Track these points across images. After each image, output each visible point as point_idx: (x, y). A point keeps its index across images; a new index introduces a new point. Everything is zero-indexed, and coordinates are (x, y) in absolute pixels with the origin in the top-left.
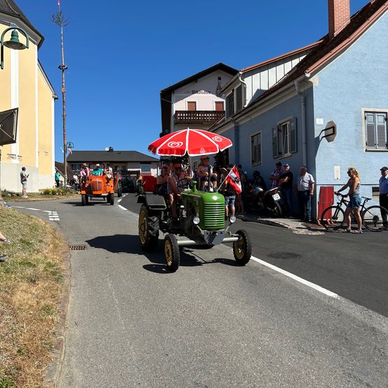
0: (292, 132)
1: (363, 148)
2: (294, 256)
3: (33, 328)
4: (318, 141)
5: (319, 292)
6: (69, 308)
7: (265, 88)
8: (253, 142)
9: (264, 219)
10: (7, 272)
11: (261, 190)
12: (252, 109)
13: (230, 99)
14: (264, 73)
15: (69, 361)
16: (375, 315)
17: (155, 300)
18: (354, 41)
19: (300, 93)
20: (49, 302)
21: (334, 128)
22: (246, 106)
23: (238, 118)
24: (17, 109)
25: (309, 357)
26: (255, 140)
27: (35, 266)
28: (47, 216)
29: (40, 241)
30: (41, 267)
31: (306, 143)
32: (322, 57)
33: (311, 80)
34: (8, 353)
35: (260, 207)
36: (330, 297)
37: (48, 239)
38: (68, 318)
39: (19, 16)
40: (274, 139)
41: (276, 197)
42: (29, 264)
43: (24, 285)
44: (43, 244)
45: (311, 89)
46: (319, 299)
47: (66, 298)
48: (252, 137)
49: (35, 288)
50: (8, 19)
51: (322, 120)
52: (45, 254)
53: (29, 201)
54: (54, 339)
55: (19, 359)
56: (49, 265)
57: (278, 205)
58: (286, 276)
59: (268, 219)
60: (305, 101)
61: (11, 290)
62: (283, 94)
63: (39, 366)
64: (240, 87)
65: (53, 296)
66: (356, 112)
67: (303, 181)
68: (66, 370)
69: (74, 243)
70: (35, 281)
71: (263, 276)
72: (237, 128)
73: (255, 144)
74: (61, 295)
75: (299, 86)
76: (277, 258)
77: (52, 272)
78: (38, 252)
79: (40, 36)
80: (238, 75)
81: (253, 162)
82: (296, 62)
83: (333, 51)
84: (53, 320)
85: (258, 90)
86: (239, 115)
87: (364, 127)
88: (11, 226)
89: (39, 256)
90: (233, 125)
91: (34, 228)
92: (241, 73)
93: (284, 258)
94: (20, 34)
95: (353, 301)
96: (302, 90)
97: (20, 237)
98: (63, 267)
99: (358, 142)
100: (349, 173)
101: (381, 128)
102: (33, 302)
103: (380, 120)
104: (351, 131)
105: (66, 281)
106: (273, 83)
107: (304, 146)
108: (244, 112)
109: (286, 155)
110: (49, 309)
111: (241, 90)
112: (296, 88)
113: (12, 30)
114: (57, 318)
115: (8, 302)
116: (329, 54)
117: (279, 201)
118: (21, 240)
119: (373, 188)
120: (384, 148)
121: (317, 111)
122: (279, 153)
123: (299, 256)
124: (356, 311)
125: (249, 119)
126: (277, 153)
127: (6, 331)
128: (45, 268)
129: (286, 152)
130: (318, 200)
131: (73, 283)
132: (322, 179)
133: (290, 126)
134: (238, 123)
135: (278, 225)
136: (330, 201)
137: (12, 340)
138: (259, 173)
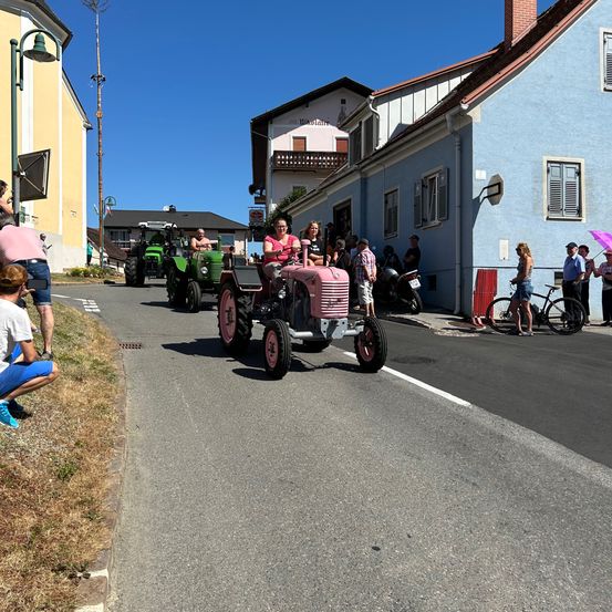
0: (442, 190)
2: (427, 361)
3: (89, 424)
4: (477, 203)
5: (447, 400)
6: (127, 410)
7: (408, 121)
8: (386, 202)
9: (397, 316)
11: (394, 272)
12: (383, 156)
13: (355, 135)
14: (407, 99)
15: (133, 460)
16: (509, 425)
17: (236, 405)
18: (535, 58)
19: (454, 133)
20: (102, 400)
21: (500, 185)
22: (378, 148)
23: (368, 164)
24: (49, 151)
25: (414, 460)
26: (390, 200)
27: (78, 363)
28: (80, 306)
29: (80, 335)
30: (87, 365)
31: (461, 207)
32: (490, 77)
33: (470, 114)
34: (65, 445)
35: (393, 297)
36: (459, 406)
37: (91, 332)
38: (127, 419)
39: (34, 1)
40: (417, 199)
41: (415, 284)
42: (71, 360)
43: (70, 383)
44: (85, 339)
45: (470, 127)
46: (445, 408)
47: (123, 399)
48: (386, 195)
49: (83, 387)
50: (17, 4)
51: (484, 173)
52: (89, 350)
54: (114, 437)
55: (78, 450)
56: (97, 363)
57: (418, 296)
59: (401, 316)
60: (461, 145)
62: (434, 132)
63: (101, 459)
64: (371, 119)
65: (107, 396)
66: (536, 162)
68: (131, 467)
69: (125, 341)
70: (81, 380)
72: (364, 182)
73: (390, 206)
74: (117, 396)
75: (452, 122)
76: (404, 362)
77: (101, 371)
78: (80, 348)
79: (67, 31)
80: (368, 100)
81: (386, 232)
82: (456, 82)
83: (504, 71)
84: (110, 419)
86: (368, 161)
87: (545, 184)
89: (81, 353)
90: (358, 177)
91: (69, 318)
92: (372, 98)
93: (413, 363)
95: (488, 409)
96: (456, 129)
98: (115, 366)
99: (537, 205)
100: (518, 250)
101: (570, 186)
102: (84, 400)
103: (569, 174)
104: (526, 190)
105: (121, 381)
106: (420, 114)
107: (457, 210)
108: (376, 156)
109: (433, 223)
110: (104, 408)
111: (372, 123)
112: (449, 124)
114: (115, 418)
115: (54, 397)
116: (498, 76)
117: (418, 290)
119: (556, 273)
120: (573, 216)
121: (477, 160)
122: (423, 220)
123: (434, 361)
124: (487, 420)
125: (382, 168)
126: (421, 220)
127: (58, 424)
128: (92, 366)
129: (433, 219)
130: (474, 289)
131: (129, 386)
132: (481, 259)
133: (440, 180)
134: (365, 173)
135: (415, 323)
136: (492, 290)
137: (67, 434)
138: (392, 249)
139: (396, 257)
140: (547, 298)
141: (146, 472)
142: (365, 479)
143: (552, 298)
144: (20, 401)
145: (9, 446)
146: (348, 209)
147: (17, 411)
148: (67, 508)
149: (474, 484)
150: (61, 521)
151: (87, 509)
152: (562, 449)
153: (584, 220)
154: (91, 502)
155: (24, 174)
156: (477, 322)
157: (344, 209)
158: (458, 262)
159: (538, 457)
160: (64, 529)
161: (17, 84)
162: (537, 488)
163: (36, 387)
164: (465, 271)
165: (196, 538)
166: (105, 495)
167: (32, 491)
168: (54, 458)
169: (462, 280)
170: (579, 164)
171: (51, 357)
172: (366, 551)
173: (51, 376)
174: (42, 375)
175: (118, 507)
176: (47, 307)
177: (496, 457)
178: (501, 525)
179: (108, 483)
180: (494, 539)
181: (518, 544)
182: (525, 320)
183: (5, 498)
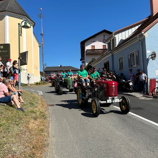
0: (137, 57)
2: (140, 109)
4: (148, 60)
6: (50, 130)
7: (124, 39)
8: (119, 61)
9: (126, 93)
10: (26, 115)
11: (124, 81)
12: (118, 48)
13: (109, 44)
14: (123, 33)
15: (52, 151)
19: (140, 40)
20: (42, 127)
21: (155, 54)
22: (116, 46)
23: (113, 51)
24: (28, 51)
26: (121, 60)
27: (36, 113)
28: (38, 93)
29: (37, 103)
30: (38, 113)
31: (143, 61)
32: (148, 25)
33: (144, 35)
34: (29, 148)
35: (124, 88)
37: (40, 102)
38: (50, 134)
39: (26, 16)
40: (129, 60)
41: (131, 84)
42: (34, 112)
43: (32, 121)
44: (38, 104)
45: (144, 38)
47: (49, 126)
48: (119, 59)
49: (36, 122)
50: (22, 17)
51: (149, 51)
52: (39, 108)
53: (30, 87)
54: (46, 143)
55: (33, 150)
56: (41, 112)
57: (132, 87)
58: (138, 117)
59: (128, 93)
60: (142, 44)
61: (28, 122)
63: (41, 154)
64: (114, 38)
65: (44, 125)
67: (142, 77)
68: (51, 155)
69: (49, 104)
70: (36, 119)
72: (113, 56)
73: (121, 62)
74: (47, 125)
76: (133, 109)
77: (42, 115)
78: (36, 107)
79: (34, 23)
80: (113, 34)
81: (120, 69)
82: (137, 27)
83: (154, 22)
84: (44, 135)
85: (121, 40)
88: (26, 97)
89: (37, 109)
90: (111, 55)
91: (34, 98)
92: (114, 33)
96: (140, 39)
97: (29, 101)
98: (46, 113)
102: (36, 127)
105: (48, 119)
106: (127, 37)
108: (116, 49)
109: (134, 66)
110: (43, 130)
111: (114, 40)
112: (138, 38)
113: (24, 21)
114: (46, 134)
116: (152, 24)
117: (132, 86)
118: (30, 102)
121: (147, 47)
125: (118, 52)
126: (130, 65)
127: (27, 139)
128: (40, 114)
129: (134, 65)
130: (149, 85)
131: (51, 120)
133: (136, 54)
134: (113, 53)
135: (132, 96)
136: (154, 85)
137: (30, 142)
139: (124, 76)
145: (10, 150)
146: (108, 63)
155: (21, 58)
156: (151, 95)
157: (107, 64)
161: (20, 35)
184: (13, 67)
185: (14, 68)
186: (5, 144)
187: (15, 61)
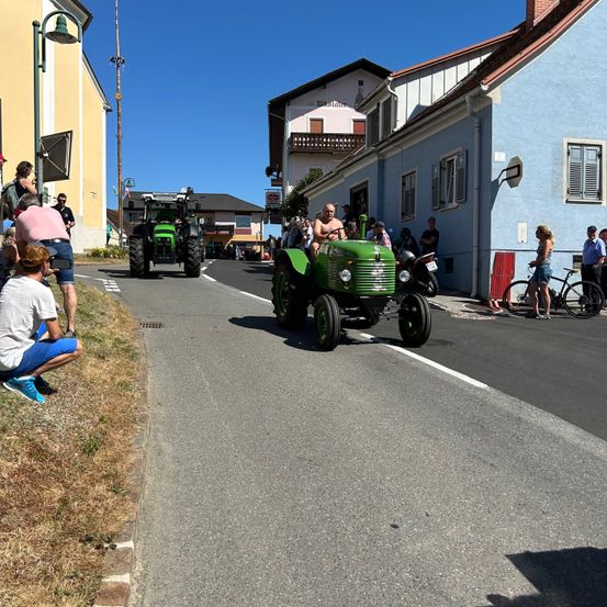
0: (460, 171)
1: (562, 197)
2: (444, 343)
3: (113, 400)
4: (496, 185)
5: (464, 382)
6: (149, 387)
7: (427, 103)
8: (404, 184)
11: (411, 255)
12: (400, 138)
13: (373, 117)
14: (426, 80)
16: (527, 407)
18: (557, 37)
19: (473, 114)
20: (124, 378)
21: (519, 167)
22: (395, 130)
23: (386, 146)
24: (71, 132)
25: (432, 441)
26: (407, 184)
27: (100, 341)
28: (101, 286)
29: (102, 314)
30: (109, 343)
31: (479, 189)
32: (511, 58)
33: (489, 95)
34: (89, 421)
36: (480, 389)
37: (112, 311)
38: (149, 398)
40: (434, 181)
41: (432, 266)
42: (94, 339)
43: (93, 360)
44: (106, 318)
45: (489, 108)
46: (462, 390)
47: (144, 377)
48: (404, 177)
49: (106, 364)
51: (503, 155)
52: (111, 329)
54: (137, 414)
55: (102, 426)
56: (118, 341)
57: (434, 278)
60: (480, 126)
62: (453, 113)
63: (125, 435)
64: (389, 100)
65: (129, 374)
66: (556, 144)
68: (154, 443)
69: (144, 320)
70: (103, 357)
71: (397, 363)
72: (382, 164)
73: (407, 187)
74: (139, 374)
75: (471, 103)
77: (123, 349)
78: (102, 327)
79: (87, 13)
80: (386, 81)
81: (403, 214)
82: (475, 63)
83: (525, 51)
84: (133, 396)
86: (386, 143)
87: (565, 167)
89: (103, 331)
90: (376, 159)
91: (91, 298)
92: (391, 79)
94: (68, 21)
95: (506, 392)
96: (475, 111)
98: (136, 344)
99: (556, 187)
100: (538, 233)
101: (591, 168)
102: (107, 377)
103: (590, 156)
104: (545, 172)
105: (143, 360)
106: (439, 95)
107: (476, 192)
108: (392, 139)
109: (450, 206)
110: (126, 386)
111: (390, 106)
112: (468, 105)
113: (57, 15)
114: (138, 395)
115: (78, 374)
116: (519, 56)
117: (435, 273)
119: (574, 257)
120: (594, 199)
121: (496, 141)
122: (441, 202)
123: (451, 343)
124: (505, 402)
125: (399, 150)
126: (438, 202)
127: (83, 400)
128: (114, 344)
129: (451, 201)
130: (491, 272)
131: (150, 364)
132: (499, 242)
133: (458, 161)
134: (383, 155)
135: (432, 306)
136: (509, 273)
137: (91, 409)
138: (409, 232)
139: (413, 239)
140: (565, 282)
141: (168, 448)
142: (383, 458)
143: (570, 282)
144: (45, 377)
145: (36, 421)
146: (365, 191)
147: (43, 387)
148: (93, 481)
149: (492, 465)
150: (87, 493)
151: (111, 483)
152: (581, 432)
153: (604, 203)
154: (116, 476)
155: (46, 155)
156: (494, 305)
157: (360, 191)
158: (475, 244)
159: (556, 439)
160: (91, 502)
161: (39, 66)
162: (555, 470)
163: (61, 364)
164: (483, 254)
165: (218, 513)
166: (129, 470)
167: (59, 464)
168: (79, 433)
169: (479, 264)
170: (601, 146)
171: (75, 335)
172: (385, 528)
173: (76, 353)
174: (66, 352)
175: (141, 481)
176: (70, 286)
177: (514, 439)
178: (519, 505)
179: (132, 458)
180: (512, 519)
181: (535, 524)
182: (543, 304)
183: (33, 470)
184: (17, 184)
185: (21, 190)
186: (22, 404)
187: (23, 163)
